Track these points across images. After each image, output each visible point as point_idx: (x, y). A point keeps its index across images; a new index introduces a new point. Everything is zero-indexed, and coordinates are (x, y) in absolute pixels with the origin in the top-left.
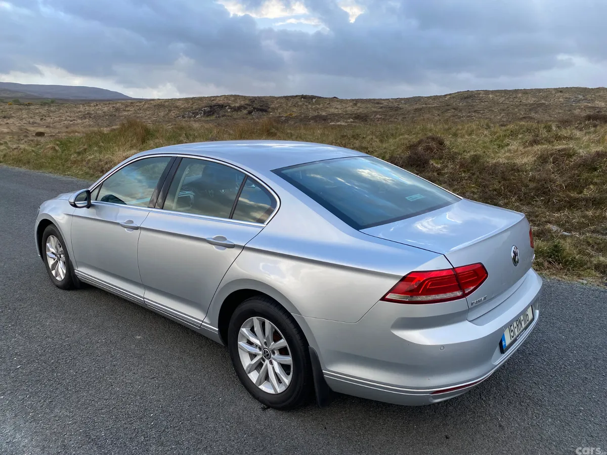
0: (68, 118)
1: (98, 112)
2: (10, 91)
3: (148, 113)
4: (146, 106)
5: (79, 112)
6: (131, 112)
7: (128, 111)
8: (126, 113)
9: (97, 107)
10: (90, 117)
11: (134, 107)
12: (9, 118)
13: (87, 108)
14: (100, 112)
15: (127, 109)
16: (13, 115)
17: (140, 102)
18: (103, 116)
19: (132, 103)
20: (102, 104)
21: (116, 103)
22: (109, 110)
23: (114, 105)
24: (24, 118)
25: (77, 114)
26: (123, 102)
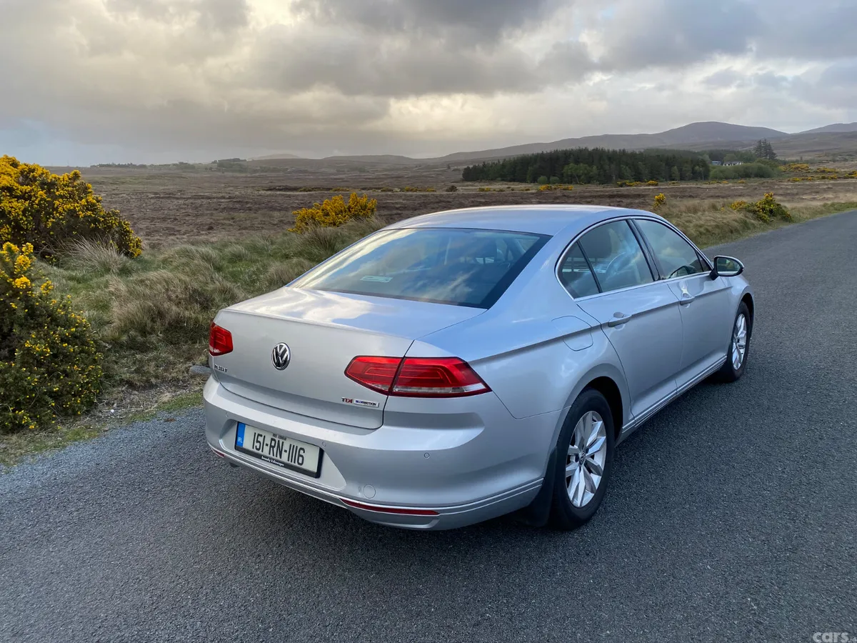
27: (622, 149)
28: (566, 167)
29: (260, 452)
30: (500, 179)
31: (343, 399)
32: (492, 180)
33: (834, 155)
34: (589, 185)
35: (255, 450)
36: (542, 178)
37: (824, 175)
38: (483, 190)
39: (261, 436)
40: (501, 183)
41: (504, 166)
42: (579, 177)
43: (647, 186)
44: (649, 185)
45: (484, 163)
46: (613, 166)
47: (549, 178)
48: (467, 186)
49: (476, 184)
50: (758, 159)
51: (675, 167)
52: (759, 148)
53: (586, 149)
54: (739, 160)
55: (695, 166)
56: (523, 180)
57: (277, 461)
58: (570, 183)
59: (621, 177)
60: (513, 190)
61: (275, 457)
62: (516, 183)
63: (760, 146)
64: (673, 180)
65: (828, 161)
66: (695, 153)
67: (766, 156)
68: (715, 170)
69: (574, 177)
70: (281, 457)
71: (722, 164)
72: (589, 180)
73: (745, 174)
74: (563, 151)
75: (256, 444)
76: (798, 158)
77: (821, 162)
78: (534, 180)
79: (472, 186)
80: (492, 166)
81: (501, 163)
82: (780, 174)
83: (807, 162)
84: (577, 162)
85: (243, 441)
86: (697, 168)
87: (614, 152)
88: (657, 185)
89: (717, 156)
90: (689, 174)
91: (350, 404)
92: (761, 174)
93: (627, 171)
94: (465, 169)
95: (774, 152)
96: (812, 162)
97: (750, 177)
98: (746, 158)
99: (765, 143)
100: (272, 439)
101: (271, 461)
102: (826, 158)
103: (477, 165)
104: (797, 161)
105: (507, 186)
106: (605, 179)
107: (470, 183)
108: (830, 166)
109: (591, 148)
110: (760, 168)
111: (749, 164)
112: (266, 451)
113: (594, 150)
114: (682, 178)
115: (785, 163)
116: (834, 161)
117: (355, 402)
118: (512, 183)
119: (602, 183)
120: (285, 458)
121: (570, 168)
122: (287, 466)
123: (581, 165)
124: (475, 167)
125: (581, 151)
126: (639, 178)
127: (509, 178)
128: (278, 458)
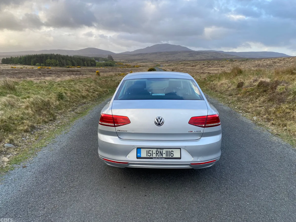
0: (248, 67)
1: (264, 64)
2: (231, 55)
3: (292, 64)
4: (292, 60)
5: (255, 64)
6: (282, 64)
7: (280, 63)
8: (279, 64)
9: (264, 62)
10: (259, 66)
11: (284, 61)
12: (224, 67)
13: (259, 62)
14: (265, 64)
15: (281, 62)
16: (226, 66)
17: (289, 58)
18: (266, 66)
19: (284, 59)
20: (267, 60)
21: (275, 59)
22: (270, 63)
23: (274, 60)
24: (230, 67)
25: (253, 65)
26: (279, 58)
27: (67, 55)
28: (47, 60)
29: (151, 156)
30: (19, 63)
31: (189, 132)
32: (16, 63)
33: (128, 60)
34: (56, 67)
35: (148, 156)
36: (37, 64)
37: (128, 66)
38: (13, 68)
39: (151, 151)
40: (20, 65)
41: (20, 58)
42: (52, 64)
43: (77, 68)
44: (78, 68)
45: (11, 57)
46: (64, 61)
47: (40, 64)
48: (5, 66)
49: (9, 65)
50: (109, 61)
51: (85, 62)
52: (109, 57)
53: (53, 54)
54: (104, 61)
55: (91, 62)
56: (29, 64)
57: (160, 158)
58: (49, 66)
59: (67, 64)
60: (26, 68)
61: (159, 157)
62: (27, 65)
63: (109, 56)
64: (85, 66)
65: (127, 62)
66: (90, 58)
67: (111, 60)
68: (97, 63)
69: (50, 64)
70: (162, 156)
71: (99, 61)
72: (56, 65)
73: (106, 65)
74: (45, 54)
75: (148, 154)
76: (120, 61)
77: (126, 62)
78: (34, 65)
79: (7, 66)
80: (15, 58)
81: (19, 57)
82: (116, 65)
83: (122, 62)
84: (51, 58)
85: (141, 155)
86: (92, 62)
87: (64, 56)
88: (80, 68)
89: (97, 59)
90: (90, 64)
91: (191, 133)
92: (111, 65)
93: (69, 62)
94: (2, 59)
95: (113, 59)
96: (123, 62)
97: (108, 66)
98: (105, 60)
99: (110, 56)
100: (156, 151)
101: (158, 158)
102: (126, 61)
103: (8, 58)
104: (119, 62)
105: (23, 66)
106: (62, 65)
107: (6, 65)
108: (128, 64)
109: (55, 54)
110: (110, 64)
111: (107, 62)
112: (154, 156)
113: (56, 55)
114: (88, 66)
115: (116, 62)
116: (129, 62)
117: (194, 132)
118: (25, 65)
119: (60, 66)
120: (164, 156)
121: (48, 61)
122: (166, 158)
123: (53, 60)
124: (7, 58)
125: (52, 55)
126: (73, 65)
127: (23, 63)
128: (161, 156)
